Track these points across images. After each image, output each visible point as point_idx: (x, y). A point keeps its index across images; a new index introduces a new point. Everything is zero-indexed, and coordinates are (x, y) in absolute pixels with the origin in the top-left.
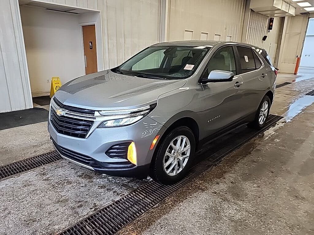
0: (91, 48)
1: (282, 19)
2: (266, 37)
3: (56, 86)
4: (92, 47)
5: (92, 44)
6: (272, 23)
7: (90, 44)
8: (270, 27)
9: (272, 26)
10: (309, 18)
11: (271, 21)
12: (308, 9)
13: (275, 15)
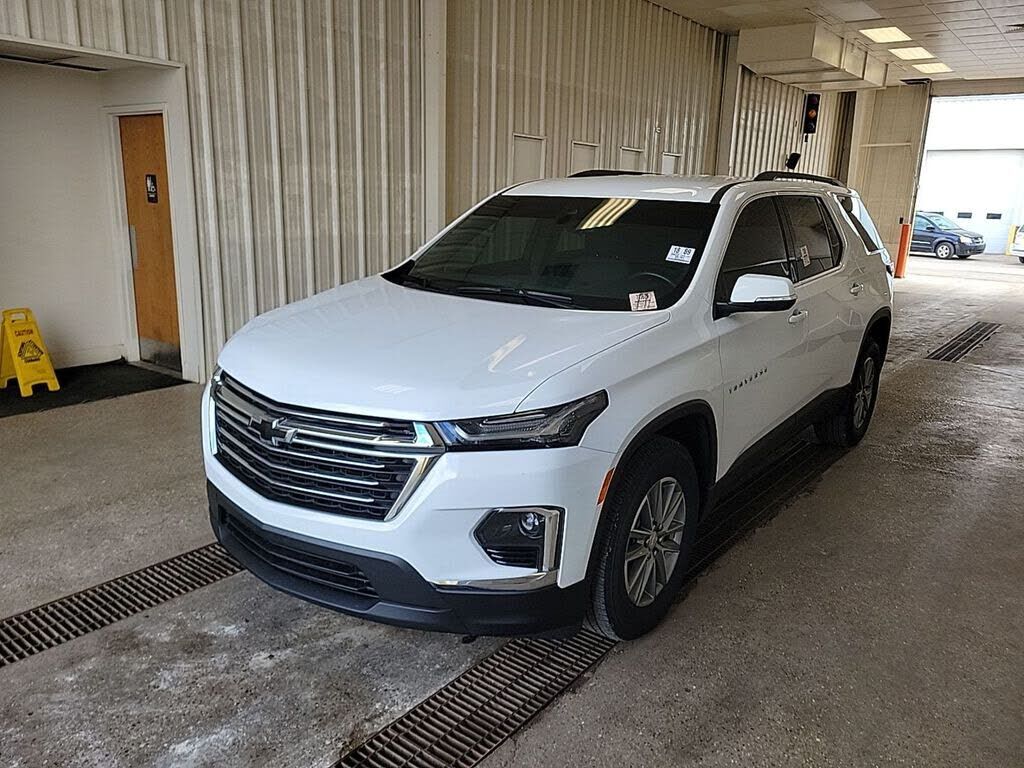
0: (151, 200)
1: (848, 100)
2: (798, 156)
3: (23, 345)
4: (156, 196)
5: (155, 185)
6: (814, 113)
7: (149, 183)
8: (809, 126)
9: (814, 120)
10: (931, 96)
11: (812, 102)
12: (927, 70)
13: (825, 86)
